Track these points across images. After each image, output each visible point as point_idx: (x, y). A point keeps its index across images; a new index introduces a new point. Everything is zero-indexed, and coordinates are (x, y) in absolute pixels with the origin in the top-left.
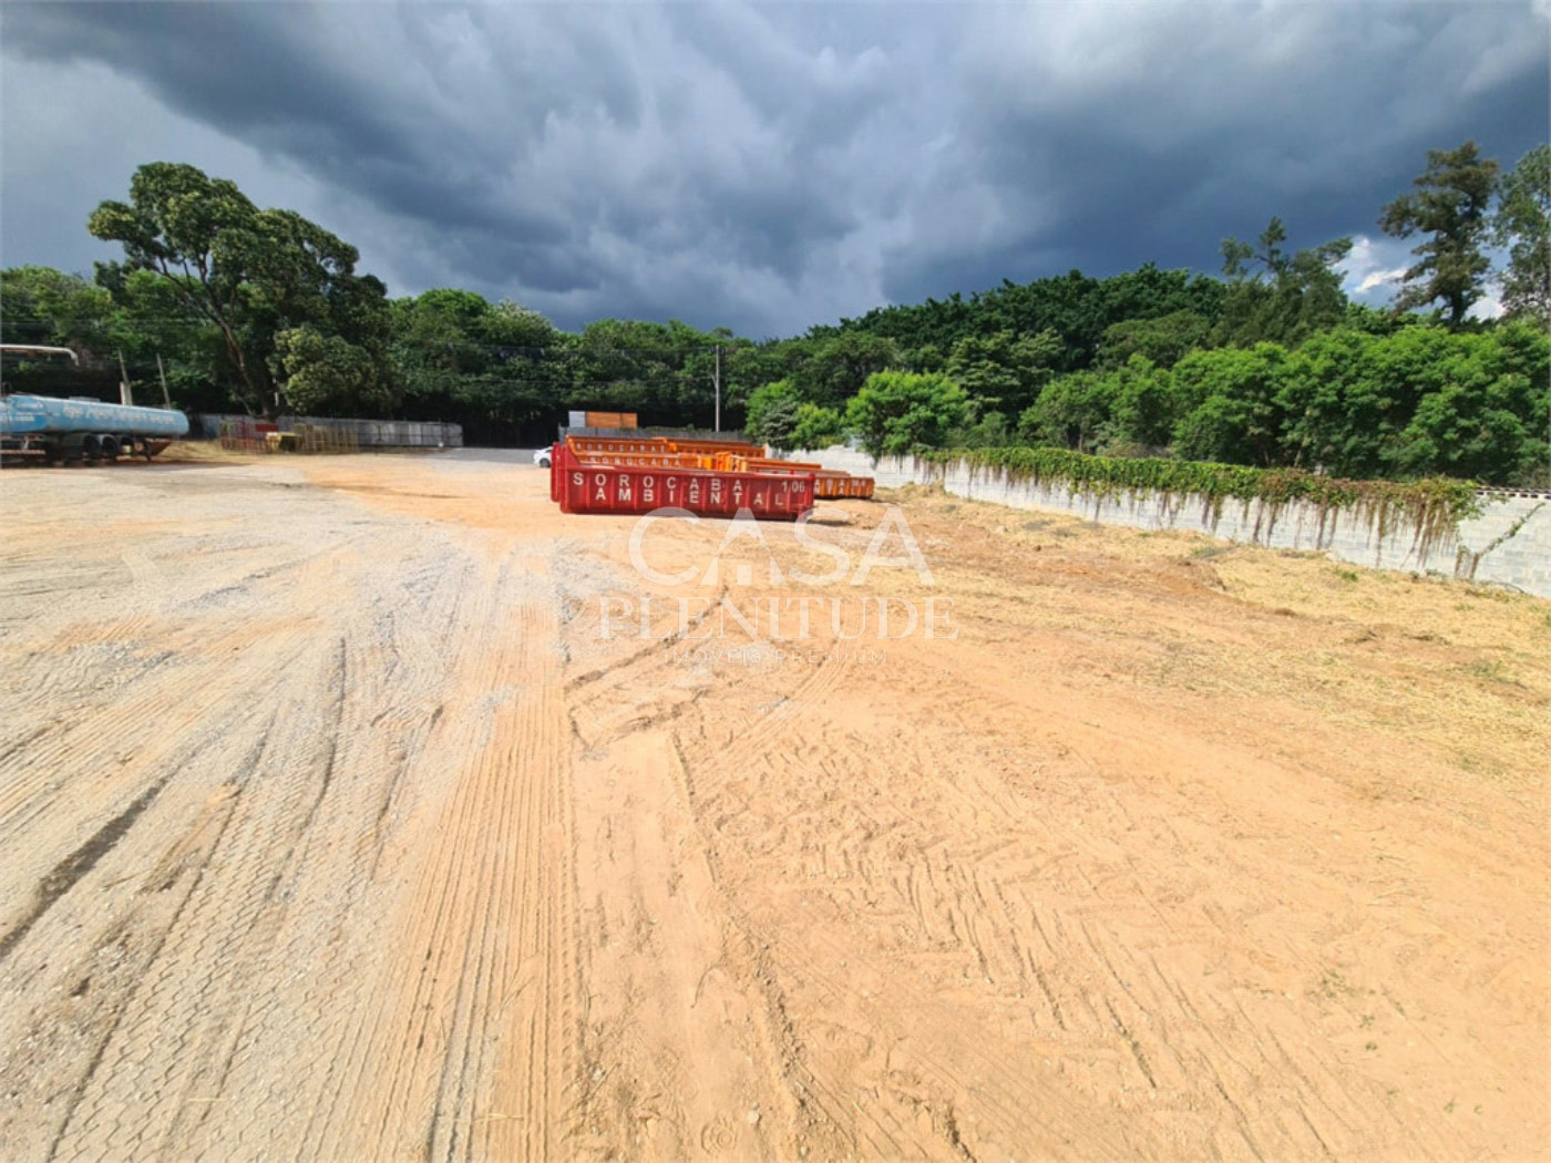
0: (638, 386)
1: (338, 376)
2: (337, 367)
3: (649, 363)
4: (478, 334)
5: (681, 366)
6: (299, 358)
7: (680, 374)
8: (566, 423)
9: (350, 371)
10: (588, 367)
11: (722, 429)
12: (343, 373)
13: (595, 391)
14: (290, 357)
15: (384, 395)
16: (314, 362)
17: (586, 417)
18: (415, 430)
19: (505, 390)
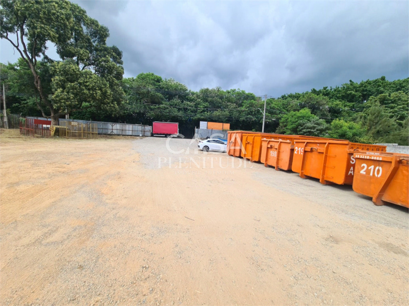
0: (227, 113)
1: (86, 91)
2: (86, 86)
3: (229, 103)
4: (160, 89)
5: (242, 106)
6: (62, 78)
7: (243, 109)
8: (198, 127)
9: (93, 89)
10: (204, 104)
11: (265, 132)
12: (89, 89)
13: (207, 114)
14: (57, 77)
15: (114, 107)
16: (71, 82)
17: (207, 124)
18: (129, 128)
19: (170, 112)
